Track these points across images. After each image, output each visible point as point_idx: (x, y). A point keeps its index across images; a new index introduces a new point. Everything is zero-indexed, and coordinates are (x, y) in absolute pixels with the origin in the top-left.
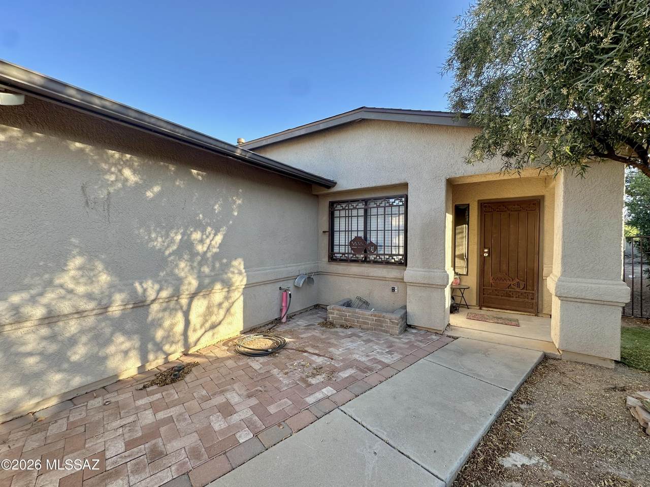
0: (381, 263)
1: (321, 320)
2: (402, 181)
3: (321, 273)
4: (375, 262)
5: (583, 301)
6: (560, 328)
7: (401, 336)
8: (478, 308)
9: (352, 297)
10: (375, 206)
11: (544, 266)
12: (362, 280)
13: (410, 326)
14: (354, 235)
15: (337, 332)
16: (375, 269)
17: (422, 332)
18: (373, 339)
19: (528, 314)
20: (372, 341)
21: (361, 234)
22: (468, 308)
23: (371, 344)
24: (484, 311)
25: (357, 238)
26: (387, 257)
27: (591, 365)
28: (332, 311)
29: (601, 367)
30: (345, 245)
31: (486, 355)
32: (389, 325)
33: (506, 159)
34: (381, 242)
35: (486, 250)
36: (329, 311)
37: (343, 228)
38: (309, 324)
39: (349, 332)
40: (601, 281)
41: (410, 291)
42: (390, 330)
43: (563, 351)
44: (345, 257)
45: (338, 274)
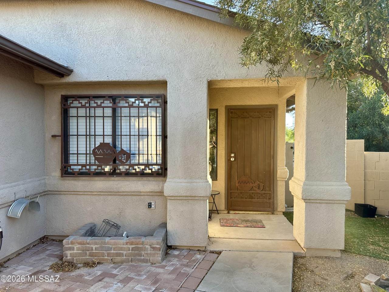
0: (136, 174)
1: (53, 261)
2: (161, 78)
3: (50, 193)
4: (127, 174)
5: (321, 201)
6: (305, 228)
7: (164, 263)
8: (226, 212)
9: (98, 220)
10: (127, 105)
11: (278, 168)
12: (110, 197)
13: (170, 247)
14: (99, 140)
15: (81, 276)
16: (128, 183)
17: (185, 253)
18: (132, 275)
19: (266, 213)
20: (132, 279)
21: (109, 140)
22: (218, 213)
23: (131, 285)
24: (233, 215)
25: (103, 145)
26: (143, 167)
27: (326, 257)
28: (70, 246)
29: (332, 258)
30: (86, 154)
31: (252, 269)
32: (149, 252)
33: (270, 66)
34: (134, 150)
35: (233, 155)
36: (66, 246)
37: (82, 131)
38: (36, 270)
39: (98, 271)
40: (332, 183)
41: (170, 206)
42: (151, 258)
43: (307, 249)
44: (86, 169)
45: (76, 193)
